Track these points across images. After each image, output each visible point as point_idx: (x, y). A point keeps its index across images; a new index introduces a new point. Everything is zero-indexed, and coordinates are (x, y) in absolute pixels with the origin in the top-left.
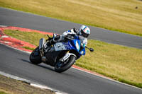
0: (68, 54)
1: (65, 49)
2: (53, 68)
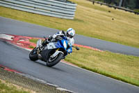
0: (57, 52)
1: (55, 47)
2: (45, 63)
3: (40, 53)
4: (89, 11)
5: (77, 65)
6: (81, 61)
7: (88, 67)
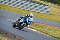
1: (23, 21)
3: (17, 24)
4: (57, 10)
5: (51, 36)
6: (52, 34)
7: (56, 37)
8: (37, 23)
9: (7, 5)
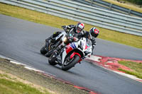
8: (139, 62)
9: (72, 18)
